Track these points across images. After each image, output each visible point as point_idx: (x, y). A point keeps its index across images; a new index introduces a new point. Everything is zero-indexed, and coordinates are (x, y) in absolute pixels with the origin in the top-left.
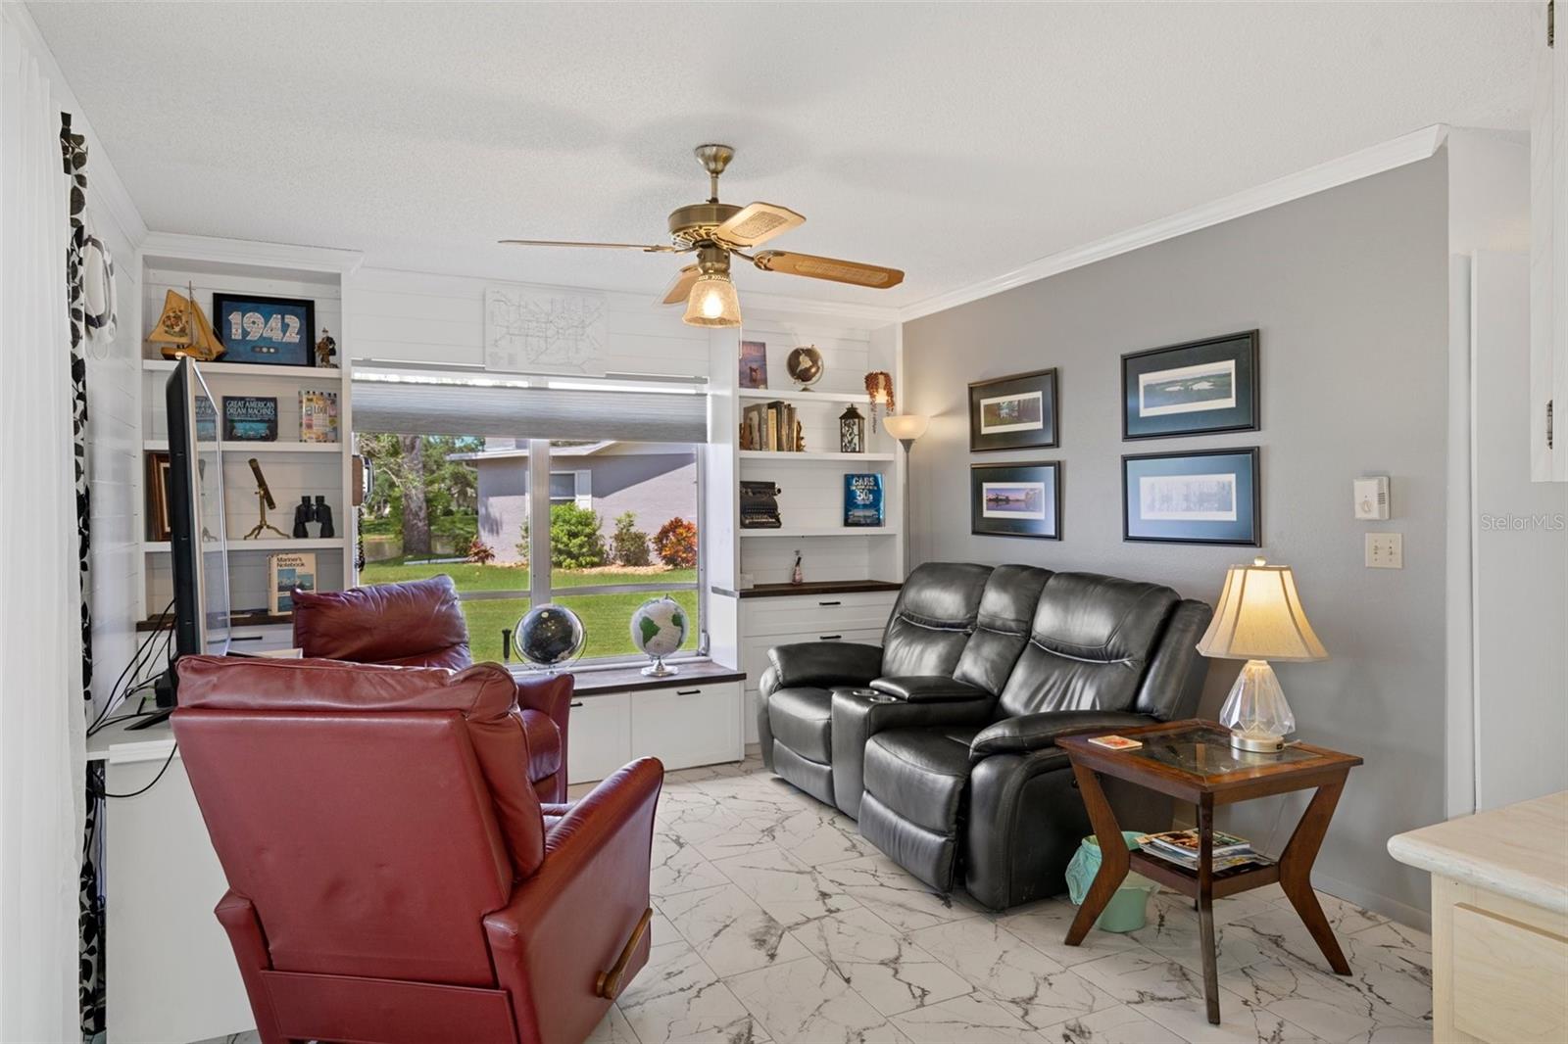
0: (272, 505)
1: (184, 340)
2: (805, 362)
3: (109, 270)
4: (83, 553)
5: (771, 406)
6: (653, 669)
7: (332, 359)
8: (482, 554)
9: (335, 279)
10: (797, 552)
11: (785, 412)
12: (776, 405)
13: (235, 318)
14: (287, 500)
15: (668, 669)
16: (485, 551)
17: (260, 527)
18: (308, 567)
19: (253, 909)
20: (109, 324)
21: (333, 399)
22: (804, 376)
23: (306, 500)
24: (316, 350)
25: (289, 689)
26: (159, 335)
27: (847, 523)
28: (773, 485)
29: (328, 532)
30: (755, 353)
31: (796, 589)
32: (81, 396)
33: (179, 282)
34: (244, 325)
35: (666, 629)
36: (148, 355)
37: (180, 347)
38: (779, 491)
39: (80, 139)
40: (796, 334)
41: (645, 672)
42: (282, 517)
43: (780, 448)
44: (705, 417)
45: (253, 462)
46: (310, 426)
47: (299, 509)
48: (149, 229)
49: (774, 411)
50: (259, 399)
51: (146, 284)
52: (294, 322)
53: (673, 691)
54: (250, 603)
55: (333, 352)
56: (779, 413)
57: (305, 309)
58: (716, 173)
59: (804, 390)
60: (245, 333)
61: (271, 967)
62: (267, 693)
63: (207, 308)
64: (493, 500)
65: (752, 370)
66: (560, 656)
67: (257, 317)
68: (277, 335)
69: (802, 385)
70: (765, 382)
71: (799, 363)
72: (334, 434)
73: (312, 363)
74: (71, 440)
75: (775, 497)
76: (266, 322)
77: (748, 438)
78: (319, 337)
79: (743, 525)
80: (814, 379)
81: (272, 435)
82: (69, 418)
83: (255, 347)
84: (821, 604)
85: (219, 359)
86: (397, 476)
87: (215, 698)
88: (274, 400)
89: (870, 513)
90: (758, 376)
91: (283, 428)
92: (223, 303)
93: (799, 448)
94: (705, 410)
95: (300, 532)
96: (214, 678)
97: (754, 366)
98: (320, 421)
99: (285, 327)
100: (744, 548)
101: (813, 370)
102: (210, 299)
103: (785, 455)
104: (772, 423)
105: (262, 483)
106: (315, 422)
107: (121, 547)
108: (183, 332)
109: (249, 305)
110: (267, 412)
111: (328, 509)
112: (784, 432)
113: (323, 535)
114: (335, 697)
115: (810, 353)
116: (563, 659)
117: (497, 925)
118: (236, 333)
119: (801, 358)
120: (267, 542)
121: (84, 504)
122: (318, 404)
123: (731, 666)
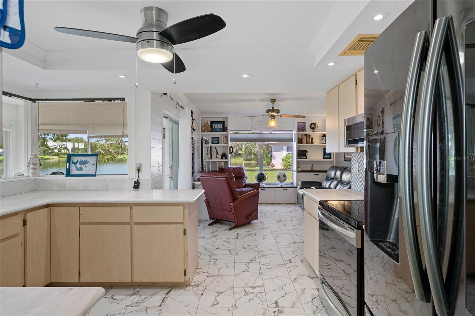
0: (218, 154)
1: (206, 129)
2: (313, 126)
3: (196, 122)
4: (192, 160)
5: (305, 135)
6: (280, 185)
7: (227, 131)
8: (272, 166)
9: (227, 118)
10: (312, 164)
11: (308, 136)
12: (306, 135)
13: (213, 125)
14: (220, 153)
15: (283, 185)
16: (273, 165)
17: (216, 158)
18: (223, 164)
19: (208, 201)
20: (196, 130)
21: (227, 137)
22: (313, 128)
23: (223, 153)
24: (225, 129)
25: (211, 175)
26: (203, 129)
27: (324, 158)
28: (307, 150)
29: (226, 158)
30: (303, 124)
31: (312, 171)
32: (193, 142)
33: (205, 120)
34: (215, 126)
35: (282, 178)
36: (202, 132)
37: (206, 130)
38: (308, 152)
39: (193, 112)
40: (313, 120)
41: (279, 185)
42: (219, 156)
43: (307, 143)
44: (292, 137)
45: (215, 147)
46: (223, 142)
47: (222, 155)
48: (202, 113)
49: (306, 136)
50: (217, 137)
51: (202, 121)
52: (222, 125)
53: (283, 189)
54: (215, 170)
55: (227, 129)
56: (307, 136)
57: (223, 122)
58: (273, 103)
59: (313, 131)
60: (215, 127)
61: (210, 208)
62: (209, 175)
63: (209, 124)
64: (274, 152)
65: (302, 128)
66: (263, 181)
67: (216, 124)
68: (219, 127)
69: (313, 130)
70: (305, 130)
71: (311, 126)
72: (227, 143)
73: (224, 132)
74: (191, 147)
75: (306, 153)
76: (218, 125)
77: (300, 141)
78: (225, 127)
79: (298, 158)
80: (315, 129)
81: (218, 143)
82: (191, 144)
83: (216, 129)
84: (315, 174)
85: (211, 132)
86: (252, 147)
87: (204, 176)
88: (219, 137)
89: (329, 156)
90: (304, 129)
91: (220, 142)
92: (212, 122)
93: (312, 143)
94: (293, 136)
95: (222, 158)
96: (204, 173)
97: (303, 127)
98: (225, 141)
99: (220, 126)
100: (298, 163)
101: (315, 127)
102: (210, 122)
103: (308, 145)
104: (305, 138)
105: (217, 151)
106: (224, 141)
107: (198, 160)
108: (206, 128)
109: (215, 123)
110: (218, 139)
111: (226, 155)
112: (308, 140)
113: (225, 159)
114: (215, 176)
115: (314, 124)
116: (263, 182)
117: (231, 204)
118: (214, 127)
119: (312, 125)
120: (217, 160)
121: (193, 154)
122: (224, 138)
123: (296, 186)
